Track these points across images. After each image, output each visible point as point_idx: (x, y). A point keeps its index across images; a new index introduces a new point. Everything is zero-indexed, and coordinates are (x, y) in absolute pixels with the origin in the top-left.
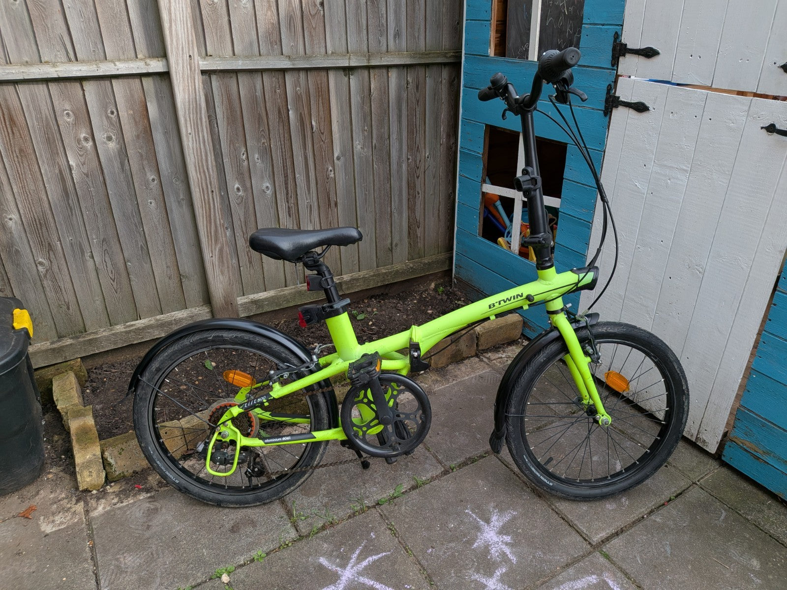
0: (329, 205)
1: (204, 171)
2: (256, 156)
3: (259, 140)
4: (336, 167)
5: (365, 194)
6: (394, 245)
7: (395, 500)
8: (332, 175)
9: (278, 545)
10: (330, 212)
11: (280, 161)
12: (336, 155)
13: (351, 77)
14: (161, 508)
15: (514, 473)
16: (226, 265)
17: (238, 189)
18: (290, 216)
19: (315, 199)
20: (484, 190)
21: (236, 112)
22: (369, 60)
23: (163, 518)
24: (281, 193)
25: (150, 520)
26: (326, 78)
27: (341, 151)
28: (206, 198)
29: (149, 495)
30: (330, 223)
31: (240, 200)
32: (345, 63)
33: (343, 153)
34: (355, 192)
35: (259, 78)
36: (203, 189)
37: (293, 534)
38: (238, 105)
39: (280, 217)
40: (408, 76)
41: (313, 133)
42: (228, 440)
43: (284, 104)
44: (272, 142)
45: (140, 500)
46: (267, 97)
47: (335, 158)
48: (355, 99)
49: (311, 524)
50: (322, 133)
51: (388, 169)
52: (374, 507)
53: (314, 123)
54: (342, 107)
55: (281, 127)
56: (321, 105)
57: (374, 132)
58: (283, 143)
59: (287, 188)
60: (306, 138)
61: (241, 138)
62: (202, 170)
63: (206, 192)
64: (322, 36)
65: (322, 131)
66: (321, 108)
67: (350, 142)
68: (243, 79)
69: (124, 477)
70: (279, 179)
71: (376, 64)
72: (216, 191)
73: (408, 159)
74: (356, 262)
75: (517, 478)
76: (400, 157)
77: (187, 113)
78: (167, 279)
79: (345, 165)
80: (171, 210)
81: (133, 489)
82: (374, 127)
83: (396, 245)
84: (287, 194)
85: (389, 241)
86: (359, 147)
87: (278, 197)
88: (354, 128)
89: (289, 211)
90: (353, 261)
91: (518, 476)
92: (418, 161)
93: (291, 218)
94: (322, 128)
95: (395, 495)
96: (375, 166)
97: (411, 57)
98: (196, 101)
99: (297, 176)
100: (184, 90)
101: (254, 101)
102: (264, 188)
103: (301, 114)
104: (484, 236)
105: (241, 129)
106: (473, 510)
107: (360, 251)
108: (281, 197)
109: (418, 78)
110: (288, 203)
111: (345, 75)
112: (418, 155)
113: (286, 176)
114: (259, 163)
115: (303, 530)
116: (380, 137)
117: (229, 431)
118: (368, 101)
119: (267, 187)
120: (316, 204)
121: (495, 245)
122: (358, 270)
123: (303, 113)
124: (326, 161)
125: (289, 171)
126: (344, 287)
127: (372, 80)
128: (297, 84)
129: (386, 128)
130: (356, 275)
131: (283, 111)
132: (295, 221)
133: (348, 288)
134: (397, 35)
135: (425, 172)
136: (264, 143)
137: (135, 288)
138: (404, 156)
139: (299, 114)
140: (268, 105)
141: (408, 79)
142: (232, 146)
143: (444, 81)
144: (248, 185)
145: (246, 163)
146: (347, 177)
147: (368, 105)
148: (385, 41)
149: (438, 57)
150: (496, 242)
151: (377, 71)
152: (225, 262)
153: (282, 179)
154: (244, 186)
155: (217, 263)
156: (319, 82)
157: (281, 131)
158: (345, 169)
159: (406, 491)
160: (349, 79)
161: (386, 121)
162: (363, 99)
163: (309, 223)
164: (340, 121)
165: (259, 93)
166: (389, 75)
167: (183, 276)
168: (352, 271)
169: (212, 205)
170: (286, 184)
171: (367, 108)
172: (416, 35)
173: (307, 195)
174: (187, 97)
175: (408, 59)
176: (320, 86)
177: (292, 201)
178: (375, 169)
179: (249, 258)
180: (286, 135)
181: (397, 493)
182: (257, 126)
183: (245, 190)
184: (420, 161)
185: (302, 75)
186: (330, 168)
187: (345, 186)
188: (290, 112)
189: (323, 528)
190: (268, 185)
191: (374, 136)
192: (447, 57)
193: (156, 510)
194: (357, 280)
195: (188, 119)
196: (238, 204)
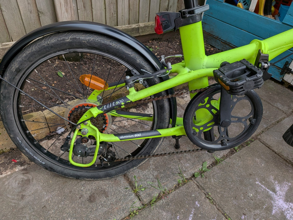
6: (169, 6)
7: (205, 174)
9: (128, 214)
14: (33, 179)
16: (69, 5)
23: (35, 188)
25: (24, 190)
29: (23, 168)
37: (138, 204)
42: (87, 136)
45: (15, 172)
49: (149, 195)
52: (191, 179)
69: (3, 152)
74: (147, 15)
78: (29, 13)
81: (10, 163)
83: (171, 7)
85: (167, 4)
90: (146, 15)
91: (279, 155)
95: (204, 170)
104: (227, 2)
106: (261, 182)
107: (151, 8)
115: (145, 200)
117: (89, 129)
122: (148, 21)
126: (140, 31)
130: (147, 24)
133: (142, 32)
137: (6, 17)
152: (69, 3)
155: (63, 3)
159: (209, 166)
167: (40, 12)
168: (144, 21)
179: (84, 4)
181: (204, 168)
189: (159, 198)
193: (28, 181)
194: (147, 27)
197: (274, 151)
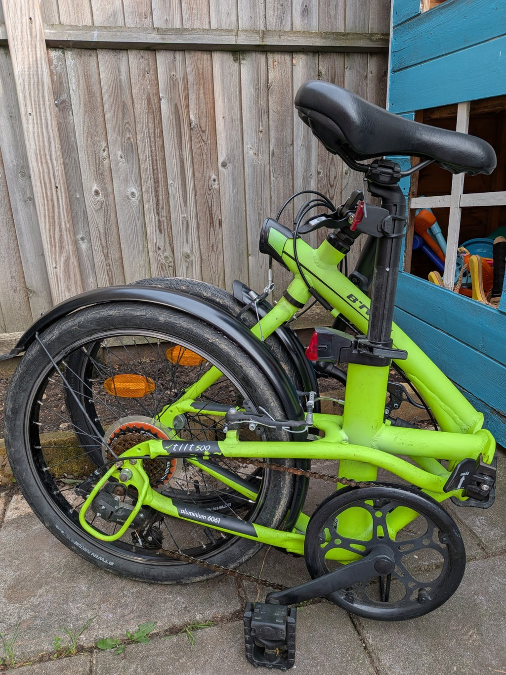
0: (212, 223)
1: (47, 162)
2: (119, 153)
3: (122, 134)
4: (221, 175)
5: (259, 214)
7: (130, 648)
8: (216, 186)
10: (212, 233)
11: (149, 162)
12: (221, 160)
13: (242, 62)
15: (366, 648)
16: (73, 280)
17: (97, 193)
18: (160, 231)
19: (193, 214)
20: (412, 207)
21: (96, 97)
22: (263, 38)
24: (149, 202)
26: (209, 62)
27: (227, 156)
28: (49, 194)
30: (212, 246)
31: (98, 206)
32: (230, 40)
33: (230, 158)
34: (246, 210)
35: (125, 58)
36: (45, 184)
38: (98, 91)
39: (148, 232)
40: (320, 66)
41: (191, 129)
43: (155, 92)
44: (139, 138)
46: (133, 81)
47: (220, 164)
48: (248, 91)
50: (204, 132)
51: (291, 184)
53: (192, 118)
54: (230, 100)
55: (151, 121)
56: (202, 95)
57: (272, 133)
58: (152, 139)
59: (157, 196)
60: (183, 136)
61: (101, 130)
62: (44, 161)
63: (48, 185)
64: (205, 10)
65: (204, 129)
66: (202, 100)
67: (240, 145)
68: (105, 58)
70: (148, 184)
71: (273, 44)
72: (62, 187)
73: (319, 173)
75: (367, 661)
76: (307, 170)
77: (27, 88)
78: (11, 292)
79: (233, 175)
80: (17, 210)
82: (271, 128)
84: (158, 204)
86: (251, 152)
87: (146, 206)
88: (245, 128)
89: (160, 226)
91: (371, 657)
92: (332, 178)
93: (163, 235)
94: (203, 125)
95: (136, 636)
96: (272, 178)
97: (322, 37)
98: (38, 75)
99: (170, 182)
100: (23, 60)
101: (117, 86)
102: (129, 193)
103: (176, 105)
104: (412, 272)
105: (101, 119)
108: (149, 206)
109: (333, 68)
110: (159, 216)
111: (235, 60)
112: (333, 168)
113: (156, 182)
114: (123, 165)
116: (281, 142)
118: (265, 95)
119: (133, 194)
120: (194, 220)
121: (423, 281)
123: (179, 104)
124: (208, 167)
125: (161, 176)
127: (271, 67)
128: (172, 66)
129: (289, 131)
131: (154, 100)
132: (167, 239)
134: (306, 11)
135: (341, 192)
136: (129, 138)
138: (313, 170)
139: (173, 105)
140: (134, 91)
141: (320, 69)
142: (89, 139)
143: (370, 75)
144: (109, 188)
145: (107, 161)
146: (235, 190)
147: (265, 99)
148: (289, 18)
149: (360, 39)
150: (425, 276)
151: (277, 57)
152: (72, 276)
153: (151, 184)
154: (104, 189)
155: (61, 276)
156: (200, 66)
157: (151, 125)
158: (233, 180)
159: (157, 634)
160: (240, 64)
161: (289, 122)
162: (258, 90)
163: (185, 243)
164: (227, 117)
165: (124, 77)
166: (294, 62)
167: (31, 291)
169: (56, 204)
170: (156, 191)
171: (262, 103)
172: (333, 13)
173: (183, 208)
174: (26, 69)
175: (317, 40)
176: (201, 72)
177: (164, 213)
178: (272, 182)
179: (109, 279)
180: (157, 131)
181: (141, 634)
182: (121, 116)
183: (106, 195)
184: (335, 177)
185: (179, 56)
186: (214, 177)
187: (232, 201)
188: (163, 102)
190: (134, 190)
191: (272, 140)
192: (371, 40)
195: (28, 96)
196: (97, 211)
197: (364, 643)
